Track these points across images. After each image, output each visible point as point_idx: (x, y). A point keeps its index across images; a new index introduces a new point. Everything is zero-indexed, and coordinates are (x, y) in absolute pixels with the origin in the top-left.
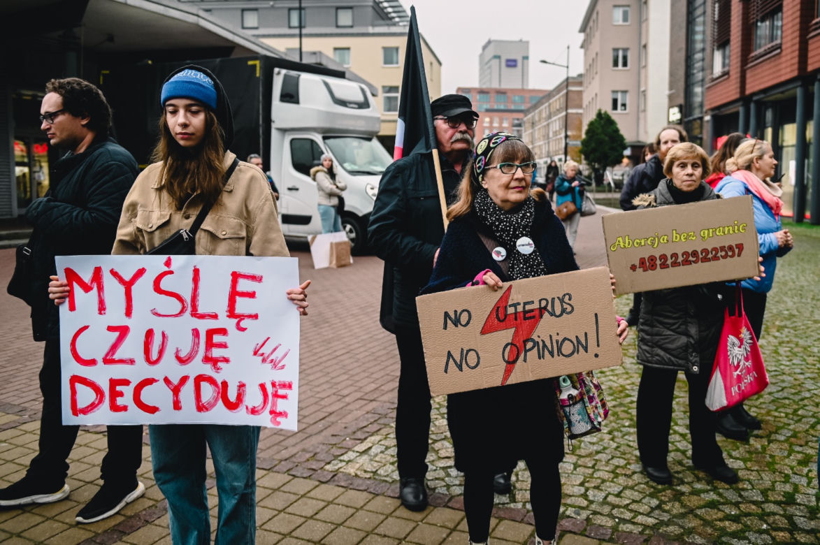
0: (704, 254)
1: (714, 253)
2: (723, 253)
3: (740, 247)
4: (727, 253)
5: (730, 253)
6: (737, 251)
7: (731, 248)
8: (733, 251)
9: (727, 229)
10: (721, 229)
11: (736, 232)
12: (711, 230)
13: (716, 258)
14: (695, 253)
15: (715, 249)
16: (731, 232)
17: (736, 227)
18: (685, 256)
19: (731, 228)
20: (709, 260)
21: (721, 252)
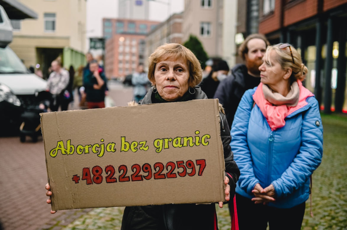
0: (158, 169)
1: (170, 168)
2: (181, 170)
3: (202, 163)
4: (185, 170)
5: (189, 171)
6: (197, 168)
7: (190, 164)
8: (193, 168)
9: (186, 140)
10: (179, 139)
11: (197, 144)
12: (166, 140)
13: (171, 175)
14: (146, 167)
15: (170, 164)
16: (191, 144)
17: (198, 138)
18: (135, 170)
19: (191, 139)
20: (164, 177)
21: (178, 167)
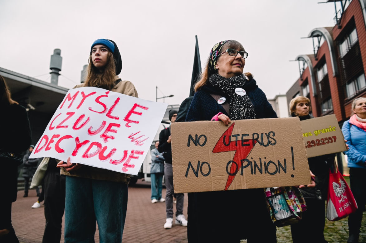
0: (317, 142)
1: (322, 141)
2: (327, 141)
3: (335, 138)
4: (328, 141)
5: (330, 141)
6: (333, 139)
7: (330, 138)
8: (332, 140)
9: (326, 130)
10: (324, 130)
11: (331, 131)
12: (319, 131)
13: (323, 143)
14: (313, 142)
15: (322, 139)
16: (329, 131)
17: (331, 129)
18: (308, 143)
19: (328, 129)
20: (321, 144)
21: (326, 140)
